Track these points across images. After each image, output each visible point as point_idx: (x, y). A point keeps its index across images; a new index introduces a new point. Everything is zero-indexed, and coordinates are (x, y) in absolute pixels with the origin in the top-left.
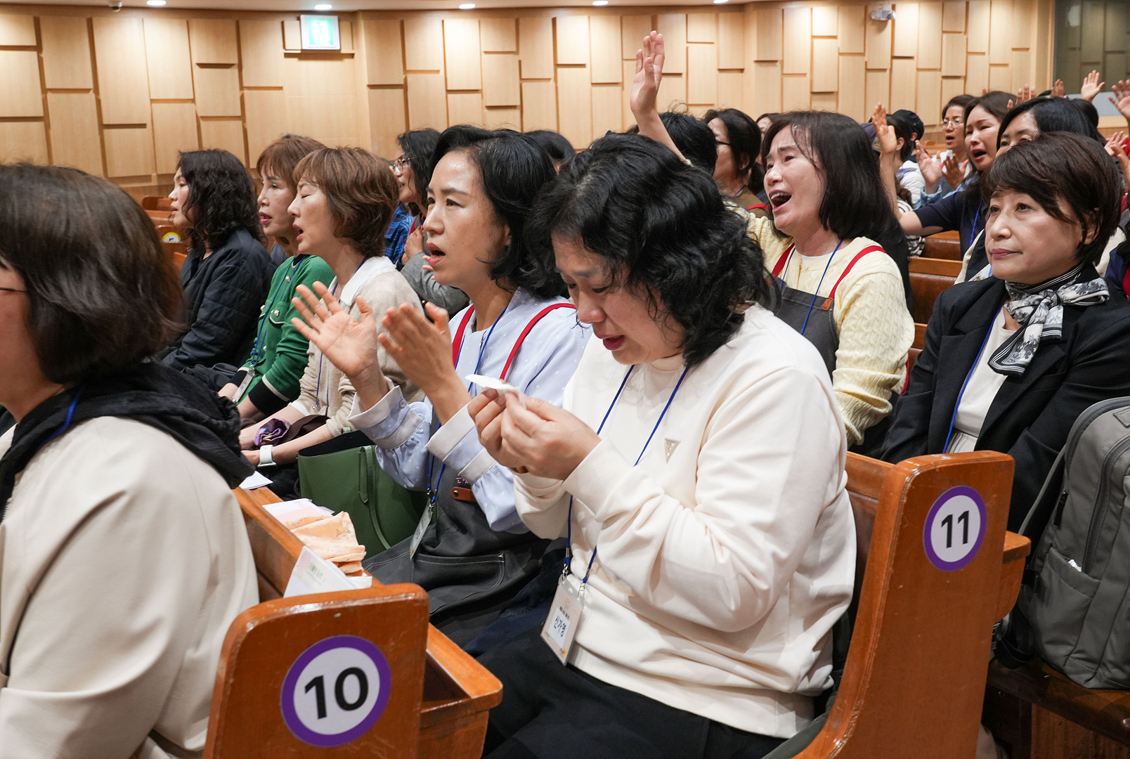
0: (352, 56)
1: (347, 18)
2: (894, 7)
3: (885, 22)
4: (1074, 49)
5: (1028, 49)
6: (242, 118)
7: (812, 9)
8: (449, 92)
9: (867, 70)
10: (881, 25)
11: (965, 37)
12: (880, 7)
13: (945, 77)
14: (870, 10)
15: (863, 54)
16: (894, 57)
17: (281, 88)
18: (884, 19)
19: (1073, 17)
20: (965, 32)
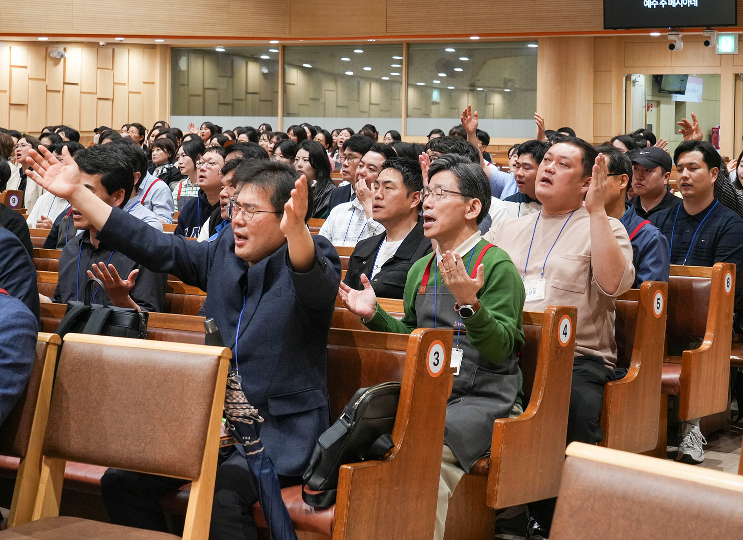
2: (65, 49)
3: (60, 59)
4: (184, 85)
5: (154, 83)
7: (10, 47)
9: (48, 91)
10: (57, 61)
11: (112, 72)
12: (56, 49)
13: (99, 99)
14: (49, 50)
15: (45, 80)
16: (65, 83)
18: (59, 57)
19: (183, 64)
20: (112, 69)
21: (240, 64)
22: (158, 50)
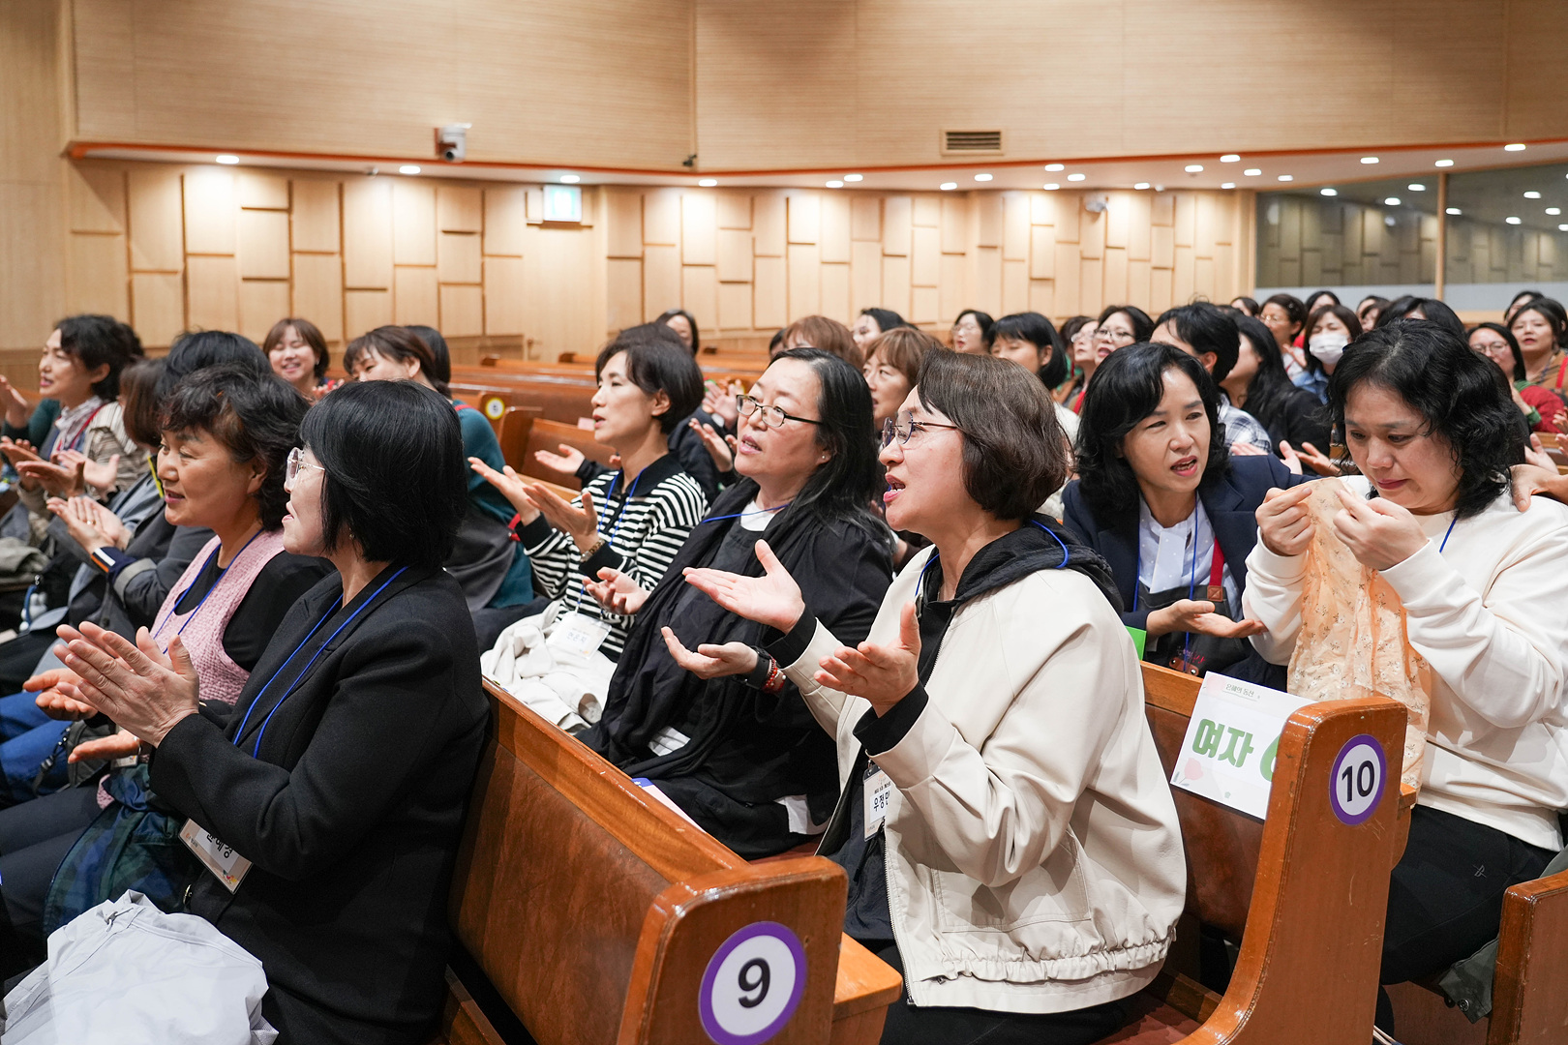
0: (590, 227)
1: (590, 190)
2: (1107, 199)
3: (1099, 213)
4: (1272, 246)
5: (1231, 244)
6: (481, 285)
7: (1030, 199)
8: (684, 265)
9: (1083, 258)
10: (1095, 216)
11: (1173, 229)
12: (1094, 198)
13: (1156, 268)
14: (1085, 201)
15: (1078, 243)
16: (1107, 247)
17: (519, 257)
18: (1098, 211)
19: (1273, 215)
20: (1173, 225)
21: (1353, 212)
22: (1238, 199)
